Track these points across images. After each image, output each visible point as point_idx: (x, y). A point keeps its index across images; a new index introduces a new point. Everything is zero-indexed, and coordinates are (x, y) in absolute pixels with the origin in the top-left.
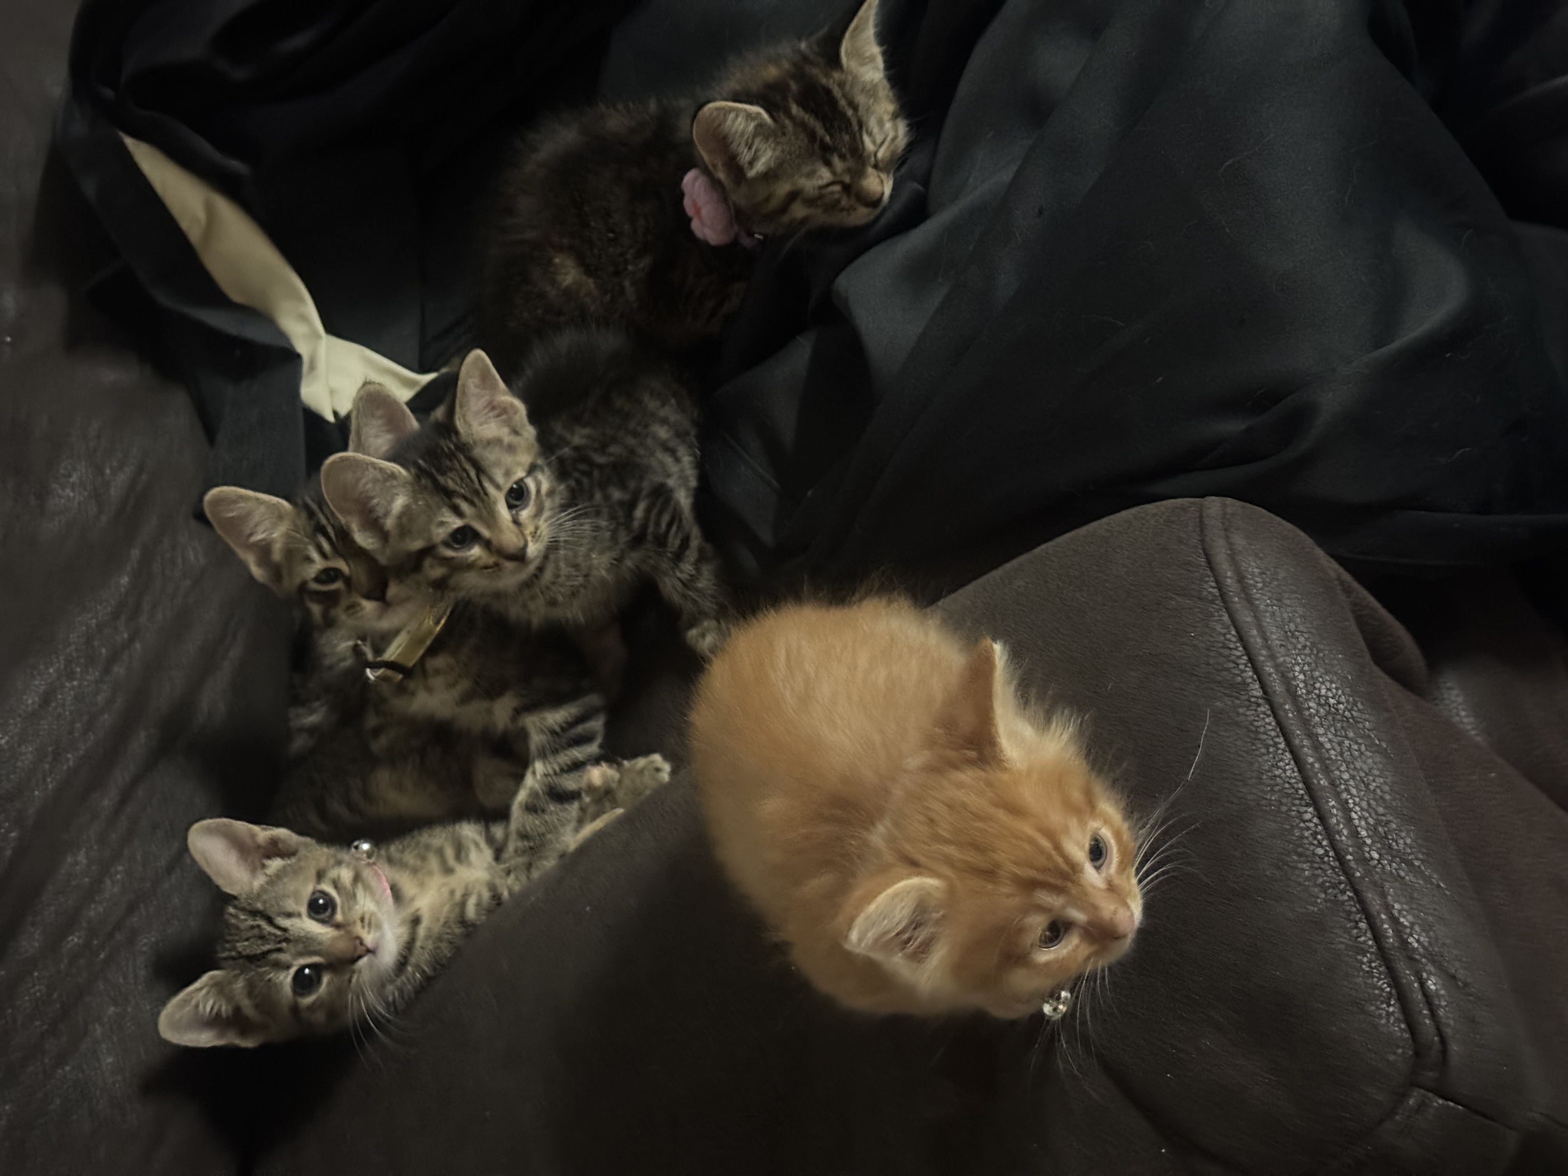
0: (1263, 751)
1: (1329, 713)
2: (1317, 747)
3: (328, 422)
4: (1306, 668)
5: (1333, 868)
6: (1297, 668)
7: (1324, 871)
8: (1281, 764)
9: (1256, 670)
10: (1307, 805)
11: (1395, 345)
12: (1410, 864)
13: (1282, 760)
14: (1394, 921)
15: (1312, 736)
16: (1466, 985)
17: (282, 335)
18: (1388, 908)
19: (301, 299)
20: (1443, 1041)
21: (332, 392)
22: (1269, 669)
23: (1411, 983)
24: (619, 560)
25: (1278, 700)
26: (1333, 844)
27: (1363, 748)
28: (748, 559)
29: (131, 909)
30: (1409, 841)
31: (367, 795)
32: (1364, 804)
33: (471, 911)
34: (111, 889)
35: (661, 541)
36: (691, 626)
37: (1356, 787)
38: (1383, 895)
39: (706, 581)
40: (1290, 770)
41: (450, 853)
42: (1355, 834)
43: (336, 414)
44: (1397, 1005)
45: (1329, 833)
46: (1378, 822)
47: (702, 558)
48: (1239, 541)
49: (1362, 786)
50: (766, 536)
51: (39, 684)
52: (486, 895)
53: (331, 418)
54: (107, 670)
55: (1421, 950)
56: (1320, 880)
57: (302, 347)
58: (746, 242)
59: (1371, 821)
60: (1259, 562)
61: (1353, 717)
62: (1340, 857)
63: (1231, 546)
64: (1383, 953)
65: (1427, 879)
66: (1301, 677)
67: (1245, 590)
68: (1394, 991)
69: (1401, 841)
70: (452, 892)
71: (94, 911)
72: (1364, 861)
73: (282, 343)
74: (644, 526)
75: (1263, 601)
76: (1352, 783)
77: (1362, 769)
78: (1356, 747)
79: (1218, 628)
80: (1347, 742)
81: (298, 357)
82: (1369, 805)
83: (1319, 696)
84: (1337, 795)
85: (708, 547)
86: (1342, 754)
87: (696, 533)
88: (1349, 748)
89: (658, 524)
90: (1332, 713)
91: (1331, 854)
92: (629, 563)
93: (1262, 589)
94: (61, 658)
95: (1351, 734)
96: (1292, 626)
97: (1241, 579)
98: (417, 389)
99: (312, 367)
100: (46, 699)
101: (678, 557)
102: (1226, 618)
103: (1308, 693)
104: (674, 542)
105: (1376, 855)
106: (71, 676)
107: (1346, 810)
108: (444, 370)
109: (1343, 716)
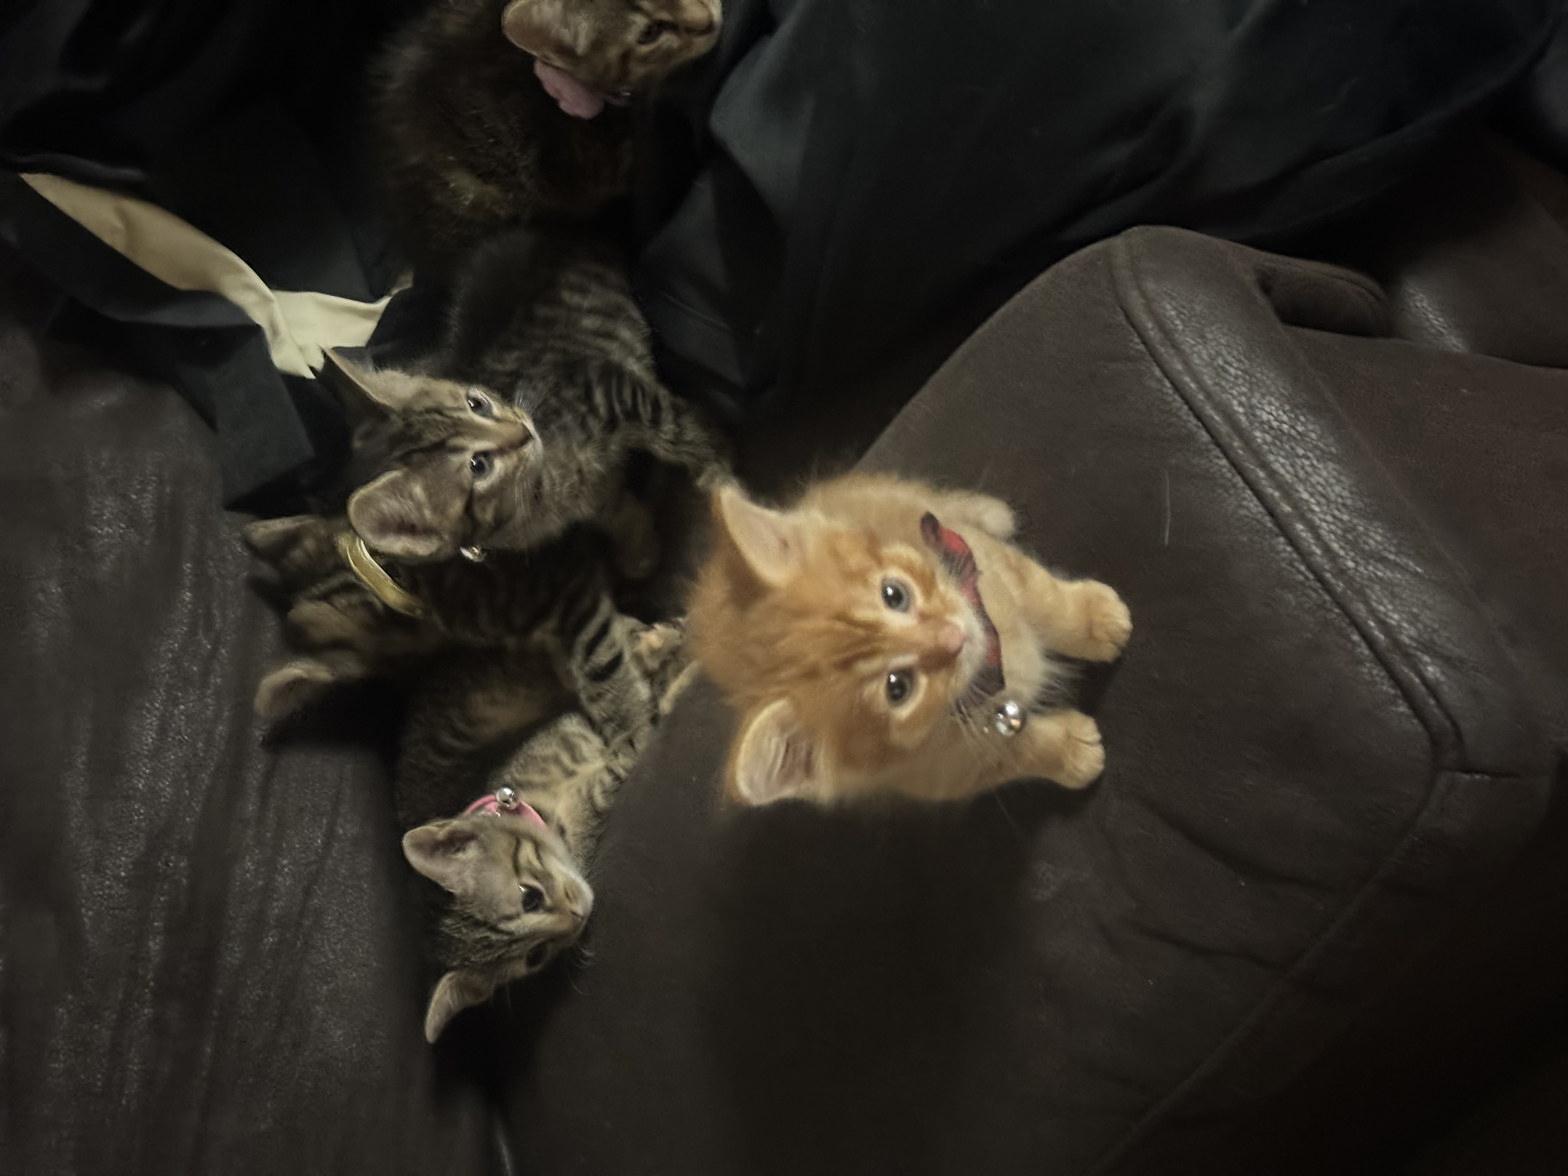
0: (1226, 495)
2: (1272, 474)
3: (310, 380)
5: (1315, 591)
6: (1235, 402)
7: (1308, 596)
9: (1198, 417)
10: (1277, 535)
12: (1383, 560)
14: (1383, 624)
15: (1264, 465)
16: (1462, 661)
18: (1373, 612)
19: (241, 271)
20: (1454, 724)
21: (301, 349)
22: (1209, 411)
23: (1412, 681)
26: (1310, 567)
29: (308, 892)
30: (1379, 538)
33: (600, 800)
34: (283, 882)
35: (633, 416)
37: (1318, 503)
38: (1366, 602)
39: (693, 431)
40: (1253, 505)
41: (565, 758)
42: (1327, 550)
43: (312, 369)
44: (1406, 704)
45: (1305, 556)
46: (1345, 531)
47: (678, 413)
48: (1150, 286)
49: (1323, 501)
52: (607, 779)
54: (205, 684)
55: (1414, 645)
56: (1307, 605)
57: (259, 317)
59: (1339, 532)
60: (1174, 303)
62: (1320, 579)
63: (1143, 294)
64: (1380, 659)
65: (1403, 569)
66: (1241, 410)
67: (1167, 334)
68: (1399, 692)
69: (1371, 542)
70: (580, 792)
71: (276, 908)
72: (1341, 572)
73: (237, 321)
74: (611, 410)
77: (1319, 483)
78: (1307, 463)
80: (1298, 461)
82: (1334, 517)
83: (1262, 423)
84: (1303, 518)
86: (1296, 476)
87: (663, 393)
88: (1303, 468)
89: (622, 402)
90: (1279, 435)
91: (1311, 576)
93: (1183, 330)
95: (1301, 452)
96: (1220, 362)
97: (1161, 326)
98: (378, 318)
99: (275, 332)
100: (162, 731)
101: (656, 423)
102: (1158, 373)
103: (1251, 423)
104: (645, 412)
105: (1351, 564)
106: (175, 703)
107: (1313, 529)
109: (1290, 435)
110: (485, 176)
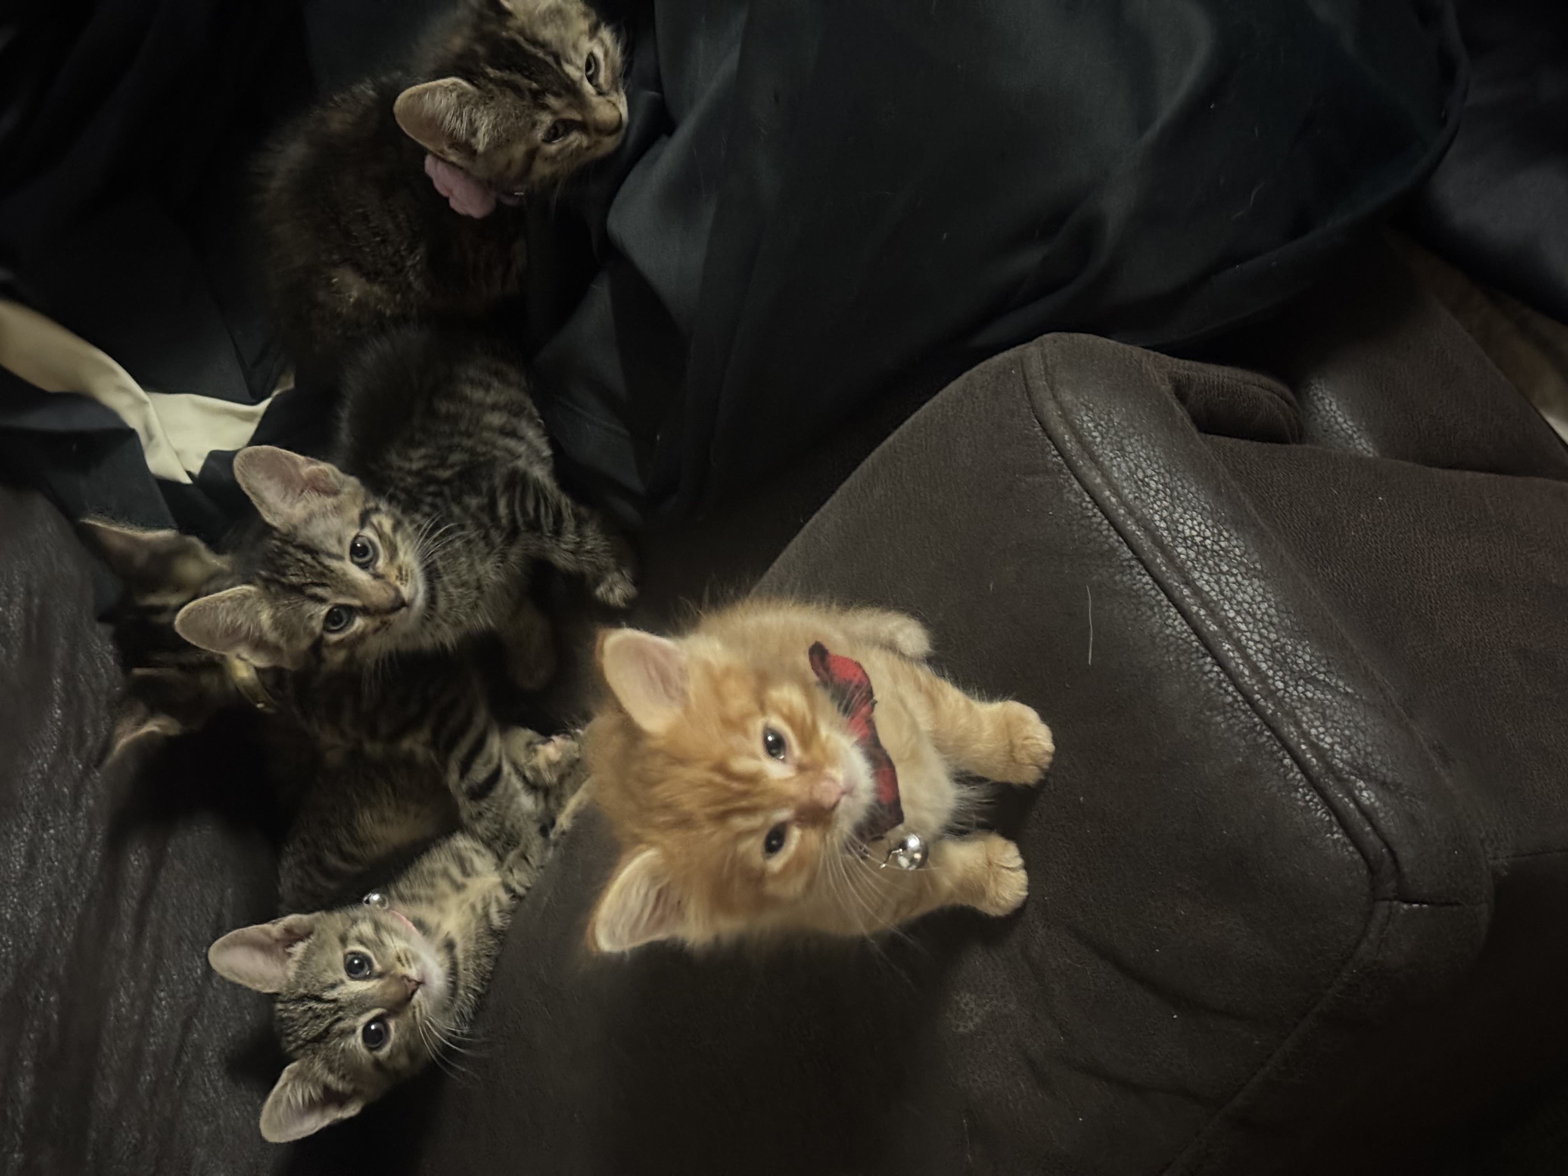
0: (1149, 613)
1: (1198, 553)
2: (1197, 592)
3: (187, 485)
4: (1165, 514)
5: (1245, 712)
6: (1157, 517)
7: (1237, 717)
8: (1170, 621)
9: (1120, 533)
10: (1204, 656)
11: (1158, 125)
12: (1313, 681)
13: (1169, 617)
14: (1314, 747)
15: (1189, 583)
16: (1398, 786)
17: (111, 414)
18: (1305, 735)
19: (113, 372)
20: (1392, 852)
21: (178, 454)
22: (1131, 526)
23: (1346, 806)
24: (504, 558)
25: (1147, 556)
26: (1239, 688)
27: (1239, 578)
28: (627, 509)
29: (187, 1026)
30: (1307, 658)
31: (360, 843)
32: (1257, 637)
33: (496, 920)
34: (162, 1016)
35: (535, 526)
36: (597, 585)
37: (1245, 621)
38: (1298, 724)
39: (594, 540)
40: (1179, 623)
41: (455, 872)
42: (1255, 669)
43: (189, 474)
44: (1341, 831)
45: (1233, 677)
46: (1273, 650)
47: (580, 522)
48: (1067, 397)
49: (1249, 619)
50: (635, 483)
51: (20, 846)
52: (505, 897)
53: (188, 481)
54: (76, 806)
55: (1347, 769)
56: (1237, 728)
57: (133, 420)
58: (509, 202)
59: (1267, 651)
60: (1090, 414)
61: (1222, 548)
62: (1248, 699)
63: (1060, 406)
64: (1314, 784)
65: (1334, 690)
66: (1163, 525)
67: (1085, 446)
68: (1334, 819)
69: (1300, 661)
70: (473, 907)
71: (153, 1045)
72: (1271, 694)
74: (513, 521)
75: (1107, 454)
76: (1239, 619)
77: (1245, 601)
78: (1232, 579)
79: (1072, 499)
80: (1223, 578)
81: (132, 433)
82: (1261, 635)
83: (1185, 539)
84: (1229, 636)
85: (583, 511)
86: (1221, 592)
87: (565, 501)
88: (1227, 584)
89: (525, 512)
90: (1202, 550)
91: (1240, 698)
92: (512, 558)
93: (1102, 443)
94: (30, 814)
95: (1225, 568)
96: (1141, 475)
97: (1080, 440)
98: (258, 420)
99: (151, 437)
100: (31, 858)
101: (557, 532)
102: (1076, 486)
103: (1174, 539)
104: (547, 522)
105: (1280, 685)
106: (45, 828)
107: (1240, 648)
108: (276, 393)
109: (1213, 551)
110: (372, 276)
